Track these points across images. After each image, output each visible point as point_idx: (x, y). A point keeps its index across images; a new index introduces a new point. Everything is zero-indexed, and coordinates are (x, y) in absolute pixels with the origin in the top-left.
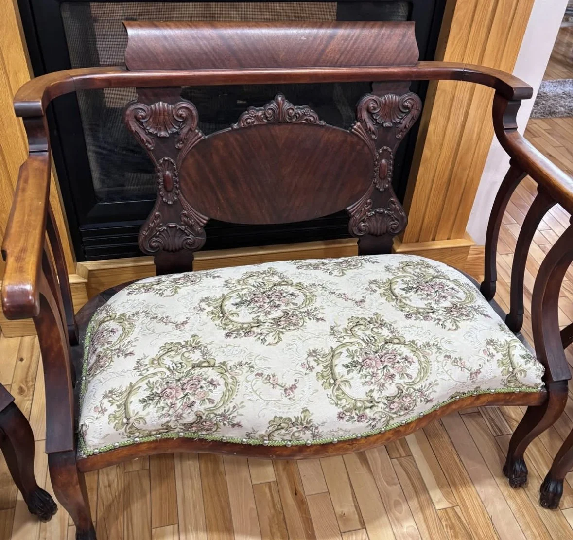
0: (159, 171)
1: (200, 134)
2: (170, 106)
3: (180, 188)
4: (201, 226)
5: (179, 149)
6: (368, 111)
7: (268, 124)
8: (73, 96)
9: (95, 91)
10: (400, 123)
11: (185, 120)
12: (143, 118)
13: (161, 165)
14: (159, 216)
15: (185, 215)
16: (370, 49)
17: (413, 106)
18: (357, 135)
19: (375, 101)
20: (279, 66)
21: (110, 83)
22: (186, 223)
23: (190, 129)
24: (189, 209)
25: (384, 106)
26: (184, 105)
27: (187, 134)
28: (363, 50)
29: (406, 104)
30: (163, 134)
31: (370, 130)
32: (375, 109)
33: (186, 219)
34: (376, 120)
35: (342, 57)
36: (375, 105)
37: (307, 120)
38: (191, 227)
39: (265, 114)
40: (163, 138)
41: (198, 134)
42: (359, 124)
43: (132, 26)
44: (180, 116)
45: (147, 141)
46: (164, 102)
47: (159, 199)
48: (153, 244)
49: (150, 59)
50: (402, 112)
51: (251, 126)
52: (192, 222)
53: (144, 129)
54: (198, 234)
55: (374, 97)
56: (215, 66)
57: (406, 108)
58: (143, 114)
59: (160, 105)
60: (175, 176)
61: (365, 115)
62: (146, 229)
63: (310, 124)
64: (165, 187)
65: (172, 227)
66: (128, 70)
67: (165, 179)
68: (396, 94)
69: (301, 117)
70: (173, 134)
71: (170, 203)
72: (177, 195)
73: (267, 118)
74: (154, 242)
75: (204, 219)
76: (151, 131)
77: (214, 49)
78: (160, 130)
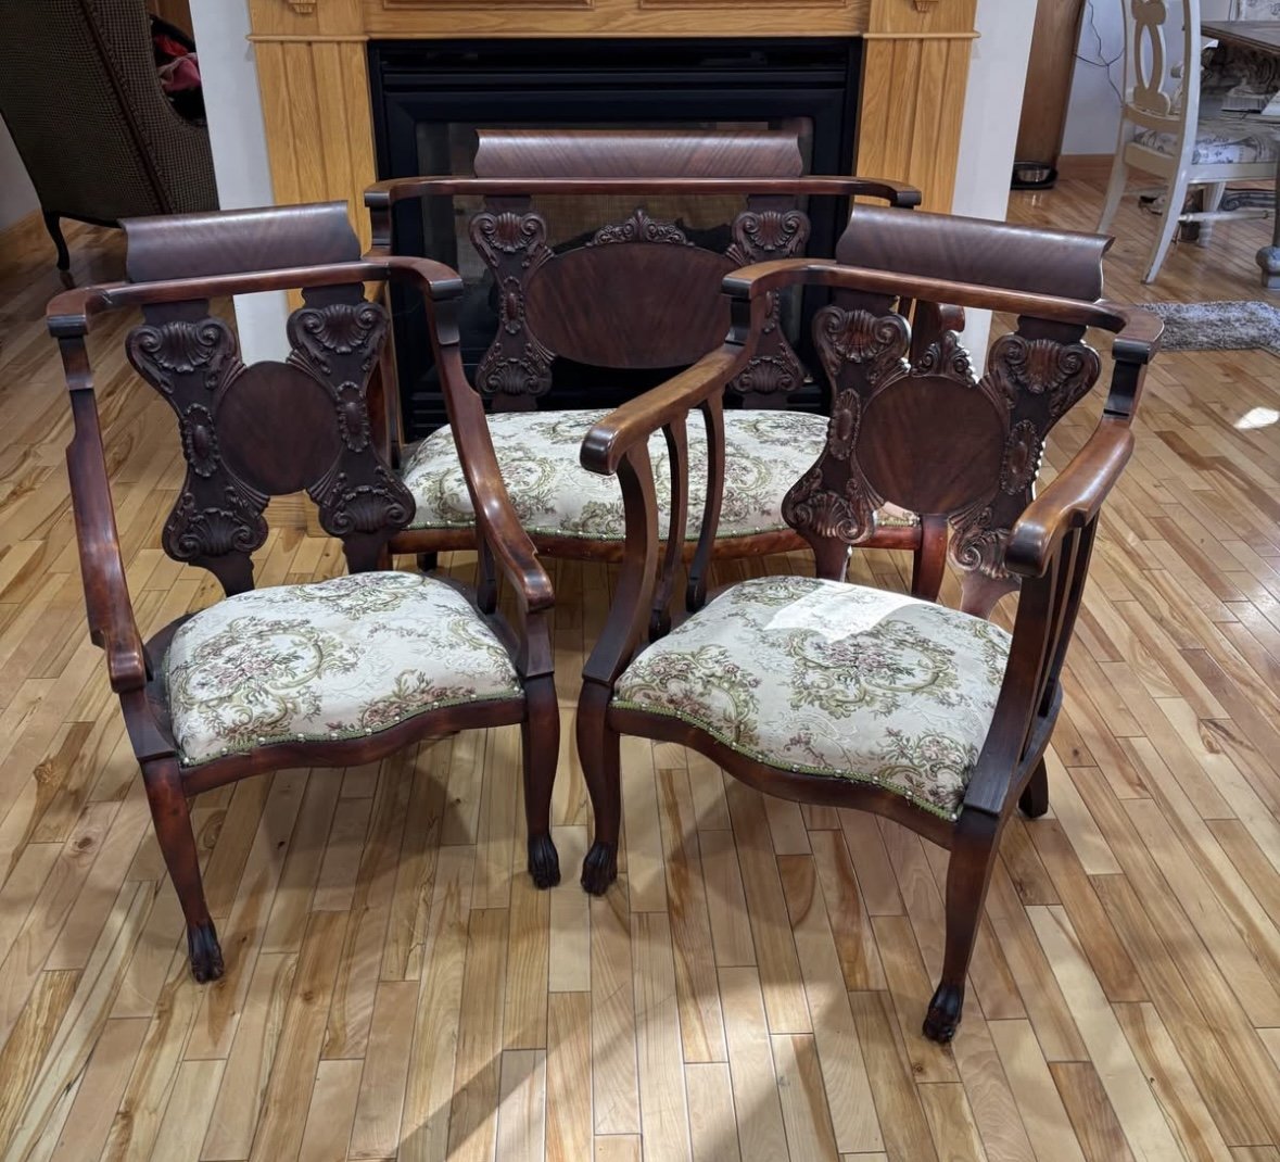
0: (503, 292)
1: (549, 251)
2: (518, 218)
3: (524, 315)
4: (546, 365)
5: (526, 268)
6: (745, 231)
7: (626, 242)
8: (417, 200)
9: (444, 198)
10: (784, 246)
11: (533, 234)
12: (489, 229)
13: (505, 285)
14: (499, 348)
15: (530, 350)
16: (743, 157)
17: (798, 226)
18: (731, 259)
19: (753, 219)
20: (638, 176)
21: (458, 189)
22: (530, 359)
23: (539, 245)
24: (533, 342)
25: (764, 225)
26: (534, 217)
27: (535, 250)
28: (734, 160)
29: (790, 222)
30: (509, 248)
31: (748, 253)
32: (752, 227)
33: (530, 354)
34: (754, 241)
35: (711, 167)
36: (752, 223)
37: (671, 238)
38: (534, 363)
39: (622, 231)
40: (509, 253)
41: (546, 251)
42: (734, 246)
43: (485, 135)
44: (528, 229)
45: (492, 257)
46: (512, 213)
47: (501, 328)
48: (491, 382)
49: (500, 165)
50: (786, 233)
51: (606, 243)
52: (536, 357)
53: (490, 243)
54: (543, 375)
55: (750, 214)
56: (568, 176)
57: (791, 227)
58: (489, 225)
59: (508, 216)
60: (520, 300)
61: (741, 235)
62: (485, 363)
63: (676, 243)
64: (509, 313)
65: (513, 363)
66: (477, 177)
67: (509, 302)
68: (778, 212)
69: (664, 235)
70: (520, 249)
71: (513, 332)
72: (521, 323)
73: (624, 235)
74: (493, 379)
75: (550, 356)
76: (497, 244)
77: (568, 157)
78: (506, 244)
